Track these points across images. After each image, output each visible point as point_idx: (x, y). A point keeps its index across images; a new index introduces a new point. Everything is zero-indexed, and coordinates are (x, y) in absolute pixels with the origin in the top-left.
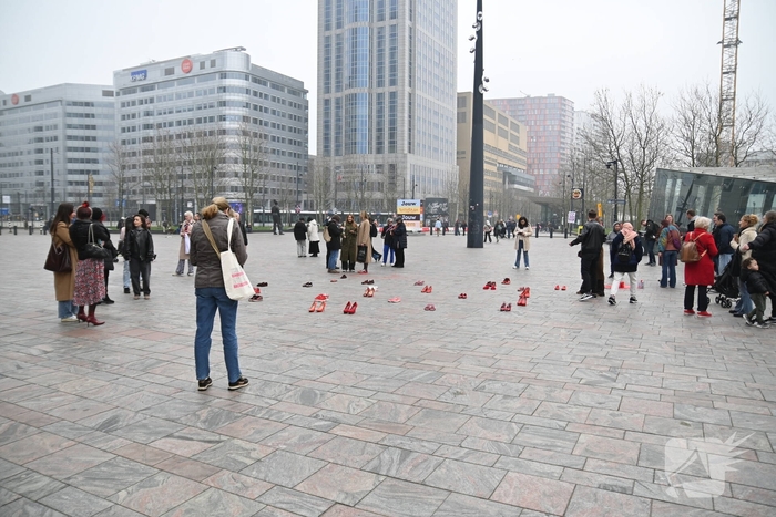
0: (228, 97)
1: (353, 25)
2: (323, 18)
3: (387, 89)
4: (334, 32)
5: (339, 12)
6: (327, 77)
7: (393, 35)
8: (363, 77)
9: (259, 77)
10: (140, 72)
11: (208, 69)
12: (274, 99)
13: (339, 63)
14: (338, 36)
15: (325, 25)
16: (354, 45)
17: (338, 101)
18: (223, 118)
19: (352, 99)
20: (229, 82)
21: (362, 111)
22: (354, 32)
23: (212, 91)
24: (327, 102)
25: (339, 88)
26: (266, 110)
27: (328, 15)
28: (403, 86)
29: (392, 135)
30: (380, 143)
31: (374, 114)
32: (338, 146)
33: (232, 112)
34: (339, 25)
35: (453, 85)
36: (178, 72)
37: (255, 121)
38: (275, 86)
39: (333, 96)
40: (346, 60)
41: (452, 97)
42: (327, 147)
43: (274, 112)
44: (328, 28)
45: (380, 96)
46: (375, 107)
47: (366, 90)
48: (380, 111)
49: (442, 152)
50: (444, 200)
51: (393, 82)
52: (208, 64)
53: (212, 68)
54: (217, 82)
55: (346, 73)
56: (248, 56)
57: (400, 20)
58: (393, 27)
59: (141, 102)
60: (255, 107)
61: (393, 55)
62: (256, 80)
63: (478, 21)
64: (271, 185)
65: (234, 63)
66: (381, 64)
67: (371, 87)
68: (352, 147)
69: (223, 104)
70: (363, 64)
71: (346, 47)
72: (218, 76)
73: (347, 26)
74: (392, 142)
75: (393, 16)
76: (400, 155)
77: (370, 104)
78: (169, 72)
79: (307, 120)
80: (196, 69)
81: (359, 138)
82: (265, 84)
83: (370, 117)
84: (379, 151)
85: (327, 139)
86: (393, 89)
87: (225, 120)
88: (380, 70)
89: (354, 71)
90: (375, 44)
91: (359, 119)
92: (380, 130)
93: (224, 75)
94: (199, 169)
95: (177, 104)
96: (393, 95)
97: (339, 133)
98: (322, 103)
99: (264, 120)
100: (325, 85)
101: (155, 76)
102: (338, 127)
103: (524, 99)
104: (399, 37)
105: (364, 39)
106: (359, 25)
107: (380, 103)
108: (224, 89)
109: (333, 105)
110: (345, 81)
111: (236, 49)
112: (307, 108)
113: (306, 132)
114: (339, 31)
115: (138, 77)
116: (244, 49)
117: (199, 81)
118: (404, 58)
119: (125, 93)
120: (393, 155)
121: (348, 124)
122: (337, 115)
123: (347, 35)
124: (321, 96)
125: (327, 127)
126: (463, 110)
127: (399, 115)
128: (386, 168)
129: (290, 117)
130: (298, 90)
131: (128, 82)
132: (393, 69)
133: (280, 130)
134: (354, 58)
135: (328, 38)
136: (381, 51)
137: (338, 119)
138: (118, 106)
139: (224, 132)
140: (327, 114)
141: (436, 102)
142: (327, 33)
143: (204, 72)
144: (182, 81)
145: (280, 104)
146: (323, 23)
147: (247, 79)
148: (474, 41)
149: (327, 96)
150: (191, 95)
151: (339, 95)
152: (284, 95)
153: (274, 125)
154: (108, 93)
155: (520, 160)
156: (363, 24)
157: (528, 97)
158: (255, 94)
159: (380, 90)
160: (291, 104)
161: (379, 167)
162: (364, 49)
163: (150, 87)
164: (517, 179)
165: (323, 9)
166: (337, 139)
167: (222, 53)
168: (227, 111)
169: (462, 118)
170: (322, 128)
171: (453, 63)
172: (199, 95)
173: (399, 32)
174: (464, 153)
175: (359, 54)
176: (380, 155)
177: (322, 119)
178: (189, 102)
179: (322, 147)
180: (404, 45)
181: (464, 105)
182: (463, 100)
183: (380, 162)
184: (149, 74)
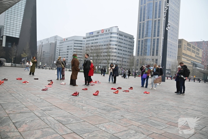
0: (112, 39)
1: (148, 20)
2: (139, 18)
3: (156, 38)
4: (142, 22)
5: (144, 17)
6: (140, 34)
7: (159, 23)
8: (150, 34)
9: (121, 34)
11: (108, 32)
12: (124, 40)
13: (143, 30)
14: (143, 23)
16: (148, 25)
17: (142, 41)
18: (110, 45)
19: (146, 41)
20: (113, 35)
21: (149, 44)
22: (148, 22)
23: (108, 38)
24: (139, 41)
25: (143, 37)
26: (122, 43)
27: (141, 17)
28: (161, 37)
29: (157, 51)
30: (153, 53)
31: (152, 44)
32: (141, 53)
33: (113, 43)
34: (144, 20)
35: (177, 37)
36: (100, 33)
37: (119, 46)
38: (125, 37)
39: (141, 39)
40: (145, 30)
41: (177, 40)
42: (138, 54)
43: (124, 43)
44: (141, 21)
45: (154, 40)
46: (152, 43)
47: (150, 38)
48: (154, 44)
49: (172, 56)
50: (170, 70)
51: (158, 36)
52: (108, 31)
54: (110, 35)
55: (145, 33)
56: (118, 29)
57: (161, 18)
58: (159, 20)
59: (91, 40)
60: (119, 42)
61: (158, 28)
62: (120, 35)
65: (115, 30)
66: (155, 31)
67: (152, 37)
68: (145, 54)
69: (111, 41)
70: (150, 31)
71: (145, 26)
72: (110, 34)
73: (146, 20)
74: (157, 53)
75: (159, 17)
76: (159, 57)
77: (151, 42)
78: (98, 33)
79: (133, 46)
80: (105, 32)
81: (147, 51)
83: (151, 45)
84: (153, 55)
85: (138, 51)
86: (158, 38)
87: (111, 45)
88: (155, 32)
89: (147, 33)
90: (154, 25)
91: (148, 46)
92: (153, 49)
93: (111, 33)
96: (158, 39)
98: (138, 41)
99: (121, 45)
100: (139, 36)
101: (95, 34)
102: (142, 48)
103: (202, 42)
104: (161, 23)
105: (150, 24)
106: (149, 20)
107: (154, 42)
108: (111, 37)
109: (141, 42)
110: (145, 36)
111: (115, 27)
112: (134, 43)
113: (133, 49)
114: (144, 22)
115: (91, 34)
116: (117, 27)
117: (105, 35)
118: (162, 29)
119: (88, 38)
120: (157, 56)
121: (145, 47)
122: (142, 45)
123: (146, 23)
124: (138, 40)
125: (139, 48)
126: (180, 44)
127: (159, 45)
128: (155, 60)
129: (129, 45)
130: (132, 38)
131: (88, 35)
132: (158, 32)
133: (126, 48)
134: (147, 29)
135: (140, 24)
136: (155, 27)
137: (142, 46)
138: (86, 41)
139: (110, 48)
140: (139, 44)
141: (171, 41)
142: (140, 22)
143: (107, 33)
144: (101, 35)
145: (126, 42)
146: (139, 20)
147: (117, 34)
149: (139, 40)
150: (103, 38)
151: (143, 39)
152: (128, 39)
153: (124, 47)
154: (84, 38)
155: (199, 60)
156: (150, 19)
157: (204, 41)
158: (119, 38)
159: (154, 38)
160: (129, 41)
161: (153, 60)
162: (150, 26)
163: (93, 37)
164: (198, 66)
165: (139, 16)
166: (141, 51)
167: (111, 28)
168: (112, 43)
169: (180, 47)
170: (137, 48)
171: (178, 30)
172: (105, 38)
173: (161, 21)
174: (180, 57)
175: (149, 28)
176: (153, 56)
177: (138, 46)
178: (102, 40)
179: (137, 53)
180: (162, 25)
181: (181, 43)
182: (180, 41)
183: (153, 58)
184: (93, 33)
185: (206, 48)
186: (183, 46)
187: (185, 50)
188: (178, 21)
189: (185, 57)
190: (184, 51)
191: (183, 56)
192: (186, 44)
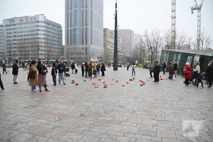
0: (39, 28)
1: (75, 9)
2: (66, 7)
3: (85, 27)
4: (69, 11)
5: (71, 5)
6: (68, 23)
7: (86, 12)
8: (78, 23)
9: (48, 23)
10: (12, 20)
11: (33, 20)
12: (53, 29)
13: (71, 19)
14: (71, 12)
15: (67, 9)
16: (75, 15)
17: (71, 30)
18: (38, 34)
19: (75, 30)
20: (39, 24)
21: (78, 33)
22: (75, 11)
23: (35, 26)
24: (68, 30)
25: (71, 26)
26: (50, 32)
27: (68, 6)
28: (89, 26)
29: (86, 40)
30: (83, 42)
31: (81, 34)
32: (71, 43)
33: (41, 32)
34: (71, 9)
35: (102, 26)
36: (24, 21)
37: (47, 35)
38: (53, 25)
39: (69, 28)
40: (73, 19)
41: (102, 29)
42: (68, 43)
43: (53, 33)
44: (68, 9)
45: (83, 29)
46: (81, 32)
47: (79, 27)
48: (83, 33)
49: (100, 44)
50: (101, 58)
51: (86, 25)
52: (33, 19)
53: (34, 20)
54: (36, 24)
55: (73, 22)
56: (45, 17)
57: (88, 8)
58: (86, 10)
59: (13, 29)
60: (47, 31)
61: (86, 18)
62: (47, 24)
63: (116, 10)
65: (41, 19)
66: (83, 20)
68: (75, 43)
69: (38, 30)
70: (78, 20)
71: (73, 15)
72: (36, 22)
73: (73, 9)
74: (86, 42)
75: (86, 7)
76: (88, 45)
77: (80, 31)
78: (21, 20)
79: (62, 35)
80: (30, 20)
81: (77, 40)
82: (50, 25)
83: (80, 34)
84: (83, 44)
85: (68, 41)
86: (86, 27)
87: (38, 35)
88: (83, 22)
89: (75, 22)
90: (81, 15)
91: (77, 35)
92: (83, 38)
93: (38, 22)
95: (24, 30)
96: (86, 29)
97: (71, 39)
98: (66, 30)
99: (50, 35)
100: (67, 26)
101: (17, 22)
102: (71, 37)
104: (88, 13)
105: (78, 13)
106: (77, 9)
107: (83, 31)
108: (38, 26)
109: (69, 31)
110: (73, 24)
111: (41, 15)
112: (62, 32)
113: (62, 38)
114: (71, 11)
115: (12, 22)
116: (44, 15)
117: (31, 24)
118: (89, 19)
119: (7, 26)
120: (86, 45)
121: (74, 36)
122: (71, 34)
123: (73, 12)
124: (66, 29)
125: (68, 37)
126: (105, 33)
127: (88, 34)
128: (85, 49)
129: (57, 34)
130: (59, 27)
131: (8, 23)
132: (86, 21)
133: (55, 38)
134: (75, 18)
135: (68, 12)
136: (83, 16)
137: (71, 35)
138: (5, 30)
139: (38, 38)
140: (68, 33)
141: (98, 31)
142: (68, 11)
144: (25, 23)
145: (54, 31)
147: (45, 23)
148: (115, 16)
149: (68, 29)
150: (28, 27)
151: (71, 28)
152: (56, 28)
153: (53, 37)
154: (1, 26)
155: (120, 46)
156: (78, 9)
157: (122, 29)
158: (47, 27)
159: (83, 27)
160: (57, 30)
161: (83, 48)
162: (78, 16)
163: (15, 25)
164: (119, 52)
165: (66, 4)
166: (71, 41)
167: (37, 16)
168: (39, 32)
169: (105, 35)
170: (66, 37)
171: (102, 20)
172: (31, 27)
173: (88, 11)
174: (105, 44)
175: (77, 17)
176: (83, 45)
177: (66, 35)
178: (27, 29)
179: (66, 43)
180: (89, 15)
181: (105, 32)
182: (105, 30)
183: (83, 47)
184: (15, 21)
185: (124, 36)
186: (107, 34)
187: (109, 38)
188: (102, 11)
189: (110, 44)
190: (108, 39)
191: (108, 44)
192: (110, 33)
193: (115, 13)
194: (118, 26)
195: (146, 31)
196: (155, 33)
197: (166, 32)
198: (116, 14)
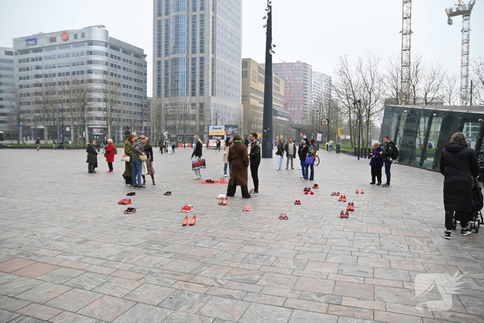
0: (94, 58)
1: (177, 14)
2: (157, 8)
3: (198, 55)
4: (164, 17)
5: (167, 5)
6: (159, 47)
7: (202, 21)
8: (183, 47)
9: (114, 45)
11: (80, 39)
12: (124, 60)
13: (167, 37)
14: (167, 20)
15: (158, 13)
16: (177, 26)
17: (166, 62)
18: (90, 72)
19: (176, 61)
20: (94, 48)
21: (182, 69)
22: (177, 17)
23: (82, 54)
24: (159, 63)
25: (167, 54)
26: (119, 67)
27: (160, 6)
28: (208, 53)
29: (201, 85)
30: (194, 90)
31: (190, 71)
32: (166, 91)
33: (96, 68)
34: (167, 13)
35: (239, 54)
36: (59, 41)
37: (112, 74)
38: (124, 52)
39: (163, 59)
40: (172, 36)
41: (239, 61)
42: (159, 92)
43: (124, 69)
44: (160, 15)
45: (194, 59)
46: (190, 67)
47: (184, 56)
48: (194, 69)
49: (233, 95)
50: (236, 126)
51: (202, 51)
52: (79, 35)
53: (82, 39)
54: (86, 48)
55: (171, 44)
56: (107, 32)
57: (207, 12)
58: (202, 16)
59: (33, 60)
60: (112, 65)
61: (202, 33)
62: (112, 47)
63: (268, 6)
64: (123, 116)
65: (98, 36)
66: (194, 39)
67: (188, 53)
68: (175, 92)
69: (90, 62)
70: (183, 39)
71: (172, 27)
72: (86, 44)
73: (172, 14)
74: (202, 89)
75: (202, 9)
76: (206, 98)
77: (187, 64)
78: (53, 40)
79: (146, 74)
80: (71, 39)
81: (180, 86)
82: (118, 50)
83: (187, 73)
84: (193, 94)
85: (159, 87)
86: (202, 55)
87: (91, 73)
88: (194, 43)
89: (177, 43)
90: (191, 27)
91: (180, 74)
92: (193, 81)
93: (91, 43)
94: (74, 105)
95: (58, 62)
96: (202, 59)
97: (167, 83)
98: (156, 63)
99: (118, 73)
100: (158, 53)
101: (42, 43)
102: (167, 79)
103: (282, 64)
104: (206, 22)
105: (183, 23)
106: (180, 13)
107: (194, 64)
108: (91, 53)
109: (163, 65)
110: (171, 50)
111: (99, 26)
112: (146, 66)
113: (146, 82)
114: (167, 17)
115: (31, 43)
116: (104, 27)
117: (74, 47)
118: (209, 36)
119: (21, 54)
120: (202, 97)
121: (173, 77)
122: (166, 71)
123: (172, 20)
124: (156, 59)
125: (159, 79)
126: (245, 69)
127: (206, 72)
128: (198, 105)
129: (135, 72)
130: (140, 55)
131: (23, 46)
132: (202, 42)
133: (129, 81)
134: (177, 35)
135: (159, 22)
136: (194, 31)
137: (167, 74)
138: (16, 62)
139: (90, 81)
140: (159, 70)
141: (229, 64)
142: (159, 18)
143: (77, 41)
144: (62, 46)
145: (128, 64)
146: (157, 12)
147: (106, 46)
148: (266, 19)
149: (159, 59)
150: (68, 56)
151: (167, 58)
152: (131, 58)
153: (124, 77)
154: (8, 53)
155: (280, 101)
156: (183, 13)
157: (284, 62)
158: (112, 56)
159: (194, 56)
160: (135, 64)
161: (193, 105)
162: (183, 29)
163: (39, 50)
164: (279, 113)
165: (156, 3)
166: (166, 87)
167: (89, 28)
168: (93, 67)
169: (245, 74)
170: (156, 80)
171: (239, 40)
172: (73, 56)
173: (206, 18)
174: (246, 96)
175: (180, 32)
176: (194, 97)
177: (156, 74)
178: (66, 60)
179: (156, 92)
180: (209, 27)
181: (246, 67)
182: (246, 63)
183: (194, 101)
184: (38, 41)
185: (289, 77)
186: (251, 72)
187: (255, 82)
188: (240, 18)
189: (257, 96)
190: (253, 85)
191: (252, 94)
192: (257, 70)
193: (267, 12)
194: (275, 46)
195: (345, 61)
196: (365, 64)
197: (394, 63)
198: (270, 14)
